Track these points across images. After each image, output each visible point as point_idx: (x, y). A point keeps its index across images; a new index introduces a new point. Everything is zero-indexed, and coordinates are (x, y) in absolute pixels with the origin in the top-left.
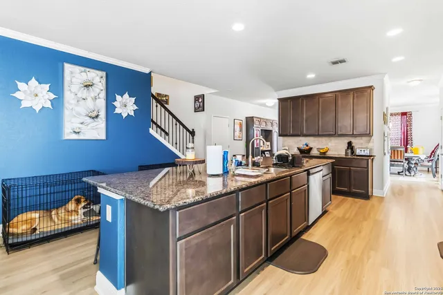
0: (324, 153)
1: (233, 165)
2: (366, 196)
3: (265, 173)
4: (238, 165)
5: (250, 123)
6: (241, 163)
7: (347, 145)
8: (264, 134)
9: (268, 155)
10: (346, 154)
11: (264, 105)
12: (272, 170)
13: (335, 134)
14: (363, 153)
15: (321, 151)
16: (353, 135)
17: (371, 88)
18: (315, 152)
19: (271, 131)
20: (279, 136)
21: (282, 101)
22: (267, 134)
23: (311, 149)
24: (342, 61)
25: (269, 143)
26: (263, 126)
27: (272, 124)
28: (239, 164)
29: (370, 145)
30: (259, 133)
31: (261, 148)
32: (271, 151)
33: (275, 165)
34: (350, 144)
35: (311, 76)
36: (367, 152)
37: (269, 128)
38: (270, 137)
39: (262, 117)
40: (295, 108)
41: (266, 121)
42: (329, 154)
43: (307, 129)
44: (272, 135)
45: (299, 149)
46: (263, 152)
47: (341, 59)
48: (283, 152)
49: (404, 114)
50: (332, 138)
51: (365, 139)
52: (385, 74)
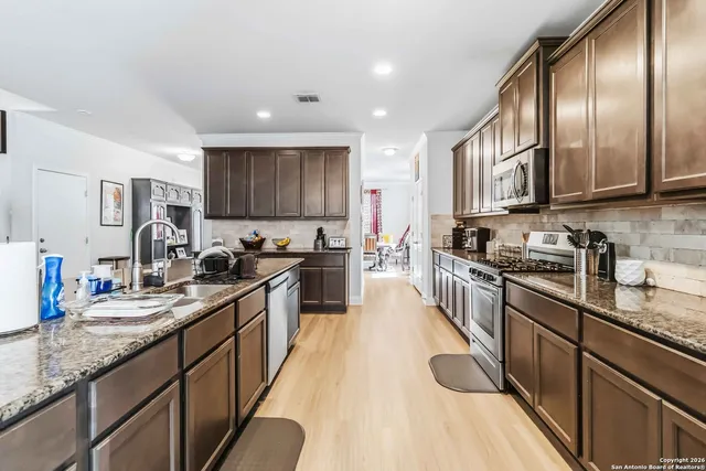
0: (284, 247)
1: (81, 293)
2: (342, 309)
3: (176, 305)
4: (98, 292)
5: (143, 192)
6: (108, 284)
7: (316, 234)
8: (173, 213)
9: (182, 255)
10: (316, 247)
11: (174, 159)
12: (193, 290)
13: (300, 217)
14: (337, 245)
15: (280, 244)
16: (325, 218)
17: (347, 148)
18: (269, 246)
19: (188, 209)
20: (206, 218)
21: (211, 152)
22: (180, 215)
23: (263, 240)
24: (313, 99)
25: (183, 232)
26: (173, 199)
27: (190, 195)
28: (104, 288)
29: (346, 233)
30: (163, 212)
31: (168, 242)
32: (188, 246)
33: (200, 278)
34: (320, 231)
35: (264, 115)
36: (342, 244)
37: (184, 202)
38: (186, 220)
39: (169, 181)
40: (235, 168)
41: (178, 190)
42: (291, 248)
43: (257, 206)
44: (190, 217)
45: (242, 241)
46: (172, 249)
47: (312, 94)
48: (217, 250)
49: (374, 192)
50: (296, 223)
51: (339, 223)
52: (361, 132)
